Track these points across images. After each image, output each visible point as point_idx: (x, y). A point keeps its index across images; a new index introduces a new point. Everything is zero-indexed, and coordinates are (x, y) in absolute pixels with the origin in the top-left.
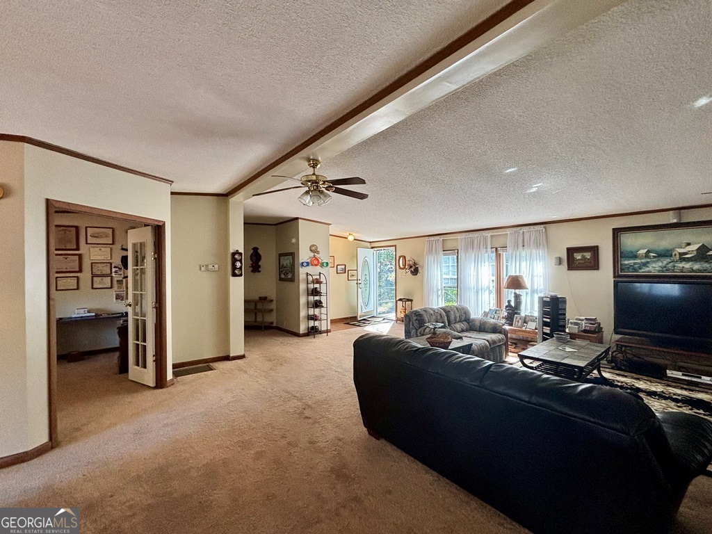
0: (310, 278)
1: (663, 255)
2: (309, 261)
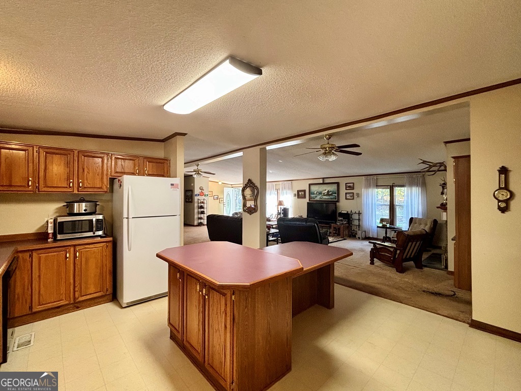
0: (199, 201)
1: (320, 193)
2: (199, 193)
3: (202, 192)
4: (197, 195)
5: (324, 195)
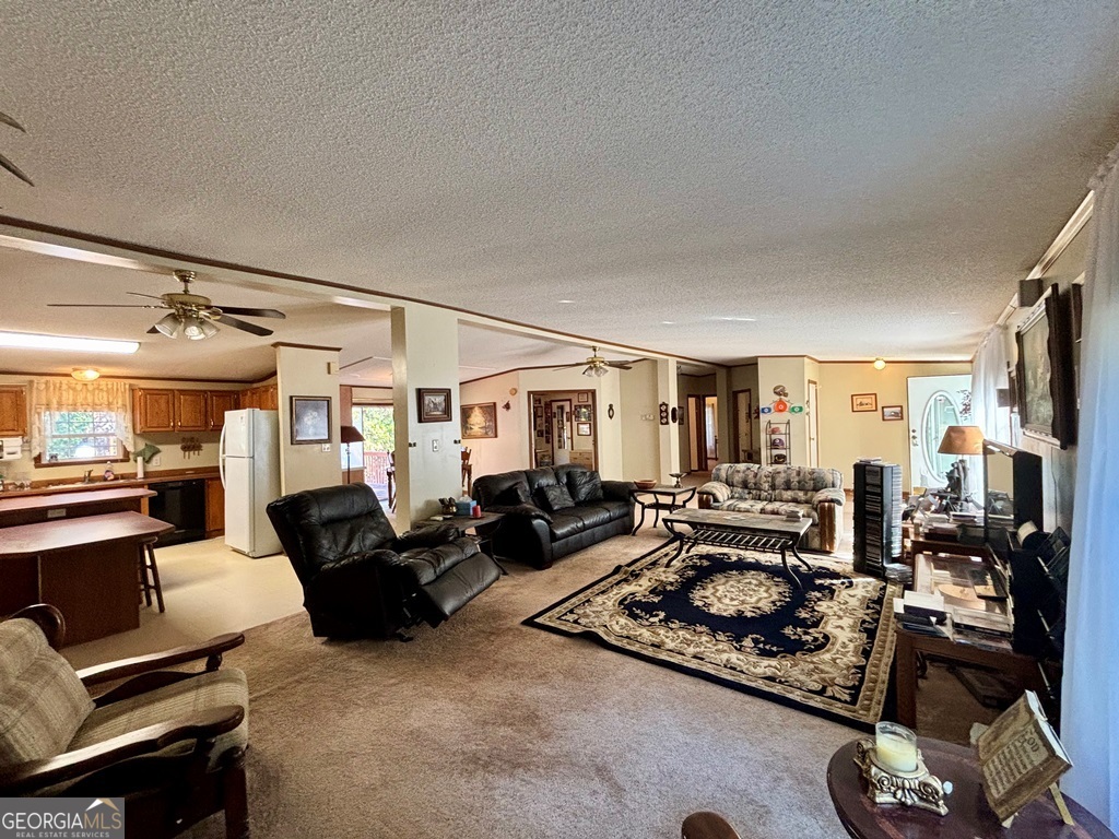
0: (771, 427)
2: (771, 406)
3: (781, 399)
4: (766, 410)
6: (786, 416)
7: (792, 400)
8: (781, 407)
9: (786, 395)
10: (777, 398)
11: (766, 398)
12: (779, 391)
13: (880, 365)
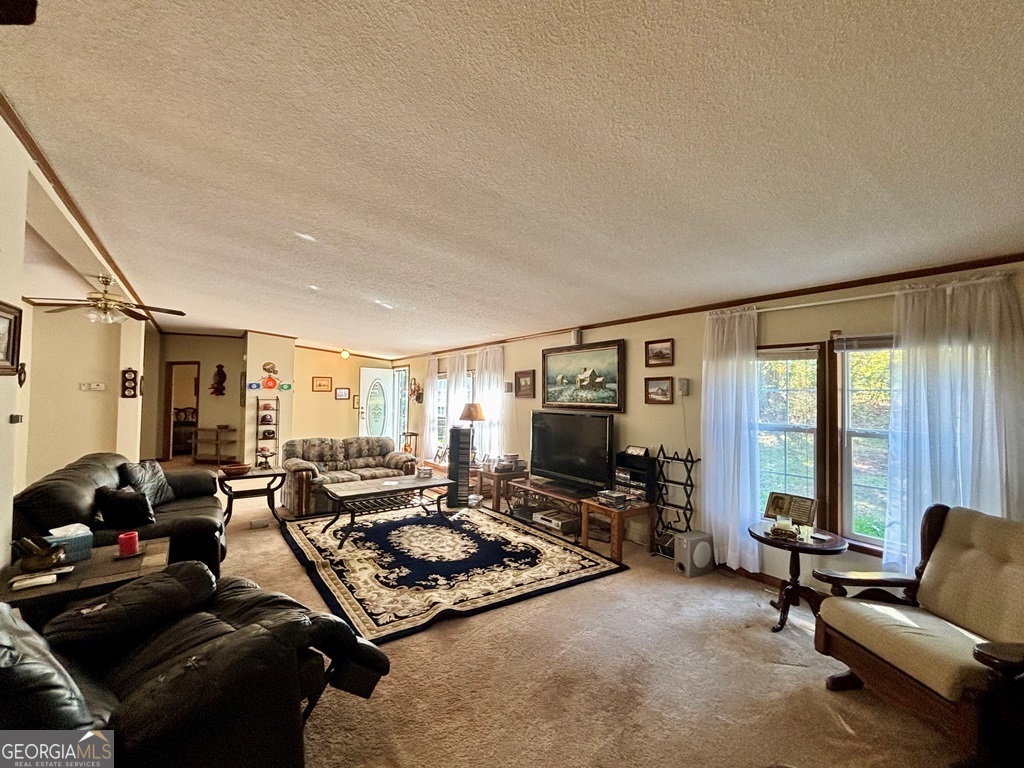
1: (571, 382)
2: (260, 382)
3: (270, 377)
4: (254, 386)
5: (582, 387)
6: (275, 392)
7: (281, 378)
8: (270, 383)
9: (275, 372)
10: (266, 374)
11: (254, 374)
12: (269, 369)
13: (345, 355)
